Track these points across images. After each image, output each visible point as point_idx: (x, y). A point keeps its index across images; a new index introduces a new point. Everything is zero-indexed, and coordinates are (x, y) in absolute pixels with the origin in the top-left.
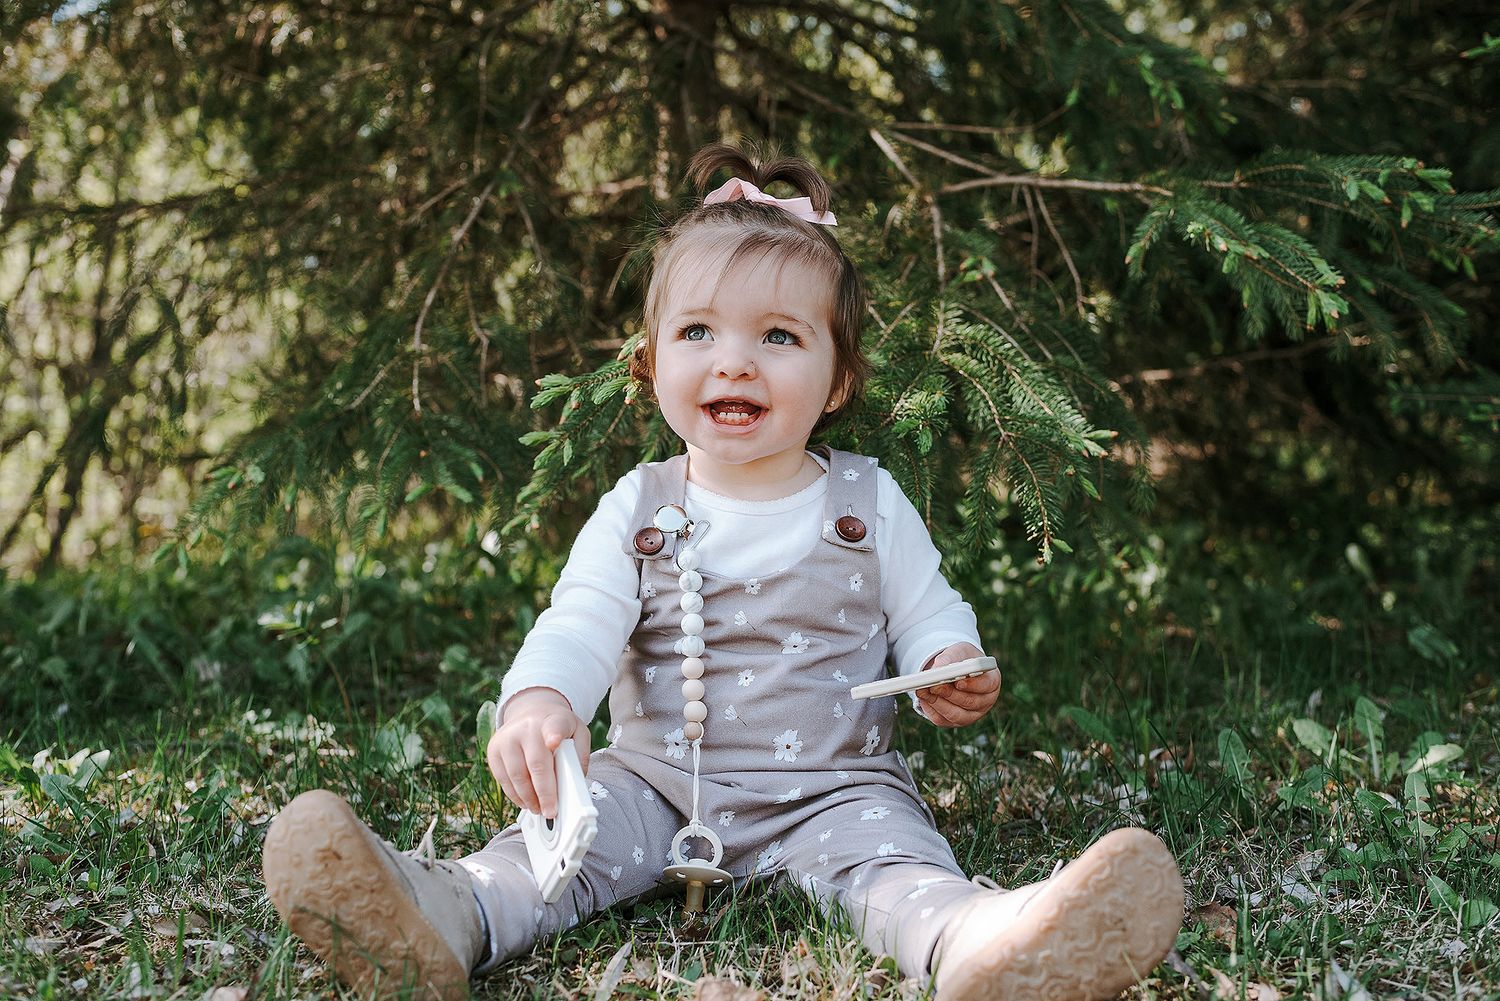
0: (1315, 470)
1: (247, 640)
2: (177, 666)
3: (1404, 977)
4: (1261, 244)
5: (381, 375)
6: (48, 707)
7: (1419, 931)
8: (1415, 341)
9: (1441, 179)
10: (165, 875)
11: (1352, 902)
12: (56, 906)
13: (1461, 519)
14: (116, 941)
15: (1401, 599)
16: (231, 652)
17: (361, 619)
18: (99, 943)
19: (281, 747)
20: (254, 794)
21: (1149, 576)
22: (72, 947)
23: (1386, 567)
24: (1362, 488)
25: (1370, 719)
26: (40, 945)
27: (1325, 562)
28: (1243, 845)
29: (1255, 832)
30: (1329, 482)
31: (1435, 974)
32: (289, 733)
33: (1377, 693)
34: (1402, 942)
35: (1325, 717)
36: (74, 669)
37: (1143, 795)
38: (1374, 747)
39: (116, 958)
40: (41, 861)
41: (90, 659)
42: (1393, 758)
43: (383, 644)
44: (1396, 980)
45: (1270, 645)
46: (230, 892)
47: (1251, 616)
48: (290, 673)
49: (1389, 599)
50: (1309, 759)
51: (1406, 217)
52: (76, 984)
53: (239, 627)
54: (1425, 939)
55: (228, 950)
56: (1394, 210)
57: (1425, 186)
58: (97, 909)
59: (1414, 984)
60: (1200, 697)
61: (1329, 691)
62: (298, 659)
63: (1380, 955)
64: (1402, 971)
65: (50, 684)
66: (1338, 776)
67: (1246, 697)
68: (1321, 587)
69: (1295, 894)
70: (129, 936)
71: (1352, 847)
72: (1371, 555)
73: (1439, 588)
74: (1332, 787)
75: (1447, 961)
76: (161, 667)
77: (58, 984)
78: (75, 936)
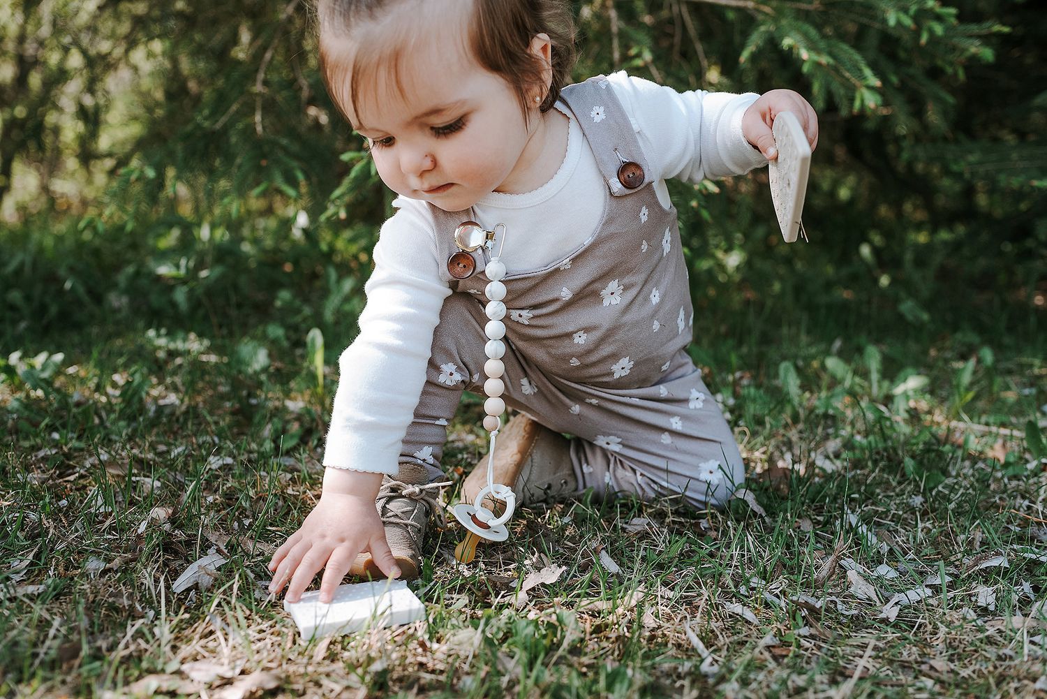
0: (844, 193)
1: (144, 282)
2: (98, 299)
3: (887, 517)
4: (831, 54)
5: (234, 107)
6: (15, 322)
7: (897, 490)
8: (918, 112)
9: (950, 15)
10: (107, 435)
11: (859, 472)
12: (41, 454)
13: (934, 230)
14: (82, 477)
15: (894, 282)
16: (133, 290)
17: (218, 270)
18: (72, 478)
19: (172, 354)
20: (159, 384)
21: (734, 260)
22: (53, 480)
23: (885, 260)
24: (873, 206)
25: (873, 359)
26: (35, 478)
27: (847, 255)
28: (793, 435)
29: (801, 426)
30: (852, 202)
31: (905, 516)
32: (179, 345)
33: (877, 342)
34: (888, 497)
35: (844, 355)
36: (28, 298)
37: (731, 402)
38: (875, 376)
39: (85, 487)
40: (24, 425)
41: (38, 290)
42: (886, 384)
43: (236, 287)
44: (881, 519)
45: (811, 308)
46: (153, 447)
47: (799, 289)
48: (174, 305)
49: (884, 281)
50: (835, 382)
51: (924, 38)
52: (60, 503)
53: (137, 274)
54: (902, 495)
55: (157, 484)
56: (917, 33)
57: (939, 18)
58: (68, 456)
59: (893, 521)
60: (766, 340)
61: (847, 339)
62: (180, 295)
63: (873, 504)
64: (886, 513)
65: (12, 307)
66: (852, 393)
67: (794, 340)
68: (845, 272)
69: (824, 467)
70: (91, 474)
71: (858, 438)
72: (876, 251)
73: (916, 276)
74: (848, 399)
75: (914, 508)
76: (86, 299)
77: (50, 503)
78: (55, 472)
